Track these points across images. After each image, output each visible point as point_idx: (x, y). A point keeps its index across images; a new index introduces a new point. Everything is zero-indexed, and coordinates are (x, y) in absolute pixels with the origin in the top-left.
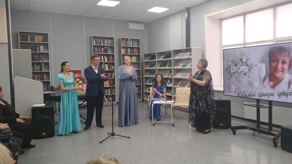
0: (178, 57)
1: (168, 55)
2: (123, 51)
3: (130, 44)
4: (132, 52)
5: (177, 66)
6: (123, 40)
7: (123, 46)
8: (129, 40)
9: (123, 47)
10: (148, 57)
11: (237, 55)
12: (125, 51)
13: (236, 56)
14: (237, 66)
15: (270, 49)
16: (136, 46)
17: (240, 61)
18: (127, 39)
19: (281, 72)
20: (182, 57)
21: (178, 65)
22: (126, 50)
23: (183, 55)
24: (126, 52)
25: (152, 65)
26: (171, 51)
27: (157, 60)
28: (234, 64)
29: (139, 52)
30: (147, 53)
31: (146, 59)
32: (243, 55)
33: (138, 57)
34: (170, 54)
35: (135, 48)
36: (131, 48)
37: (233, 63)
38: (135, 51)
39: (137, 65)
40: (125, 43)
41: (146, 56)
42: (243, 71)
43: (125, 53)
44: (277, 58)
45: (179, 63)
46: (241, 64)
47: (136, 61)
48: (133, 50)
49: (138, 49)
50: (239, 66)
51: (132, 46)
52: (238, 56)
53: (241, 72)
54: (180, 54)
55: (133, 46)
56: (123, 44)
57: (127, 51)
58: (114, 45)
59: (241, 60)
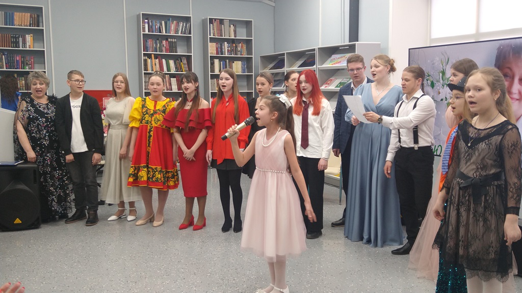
0: (329, 65)
1: (307, 58)
2: (212, 48)
3: (229, 33)
4: (233, 50)
7: (212, 36)
8: (226, 23)
9: (212, 40)
11: (435, 61)
12: (217, 49)
13: (433, 64)
14: (435, 88)
15: (499, 49)
17: (441, 75)
21: (329, 82)
22: (219, 46)
23: (339, 60)
28: (429, 81)
31: (265, 67)
32: (448, 63)
34: (313, 56)
35: (240, 41)
38: (239, 49)
40: (218, 30)
43: (217, 53)
45: (331, 79)
47: (243, 71)
48: (236, 47)
50: (438, 88)
51: (233, 37)
53: (442, 100)
56: (211, 30)
57: (221, 49)
59: (443, 73)
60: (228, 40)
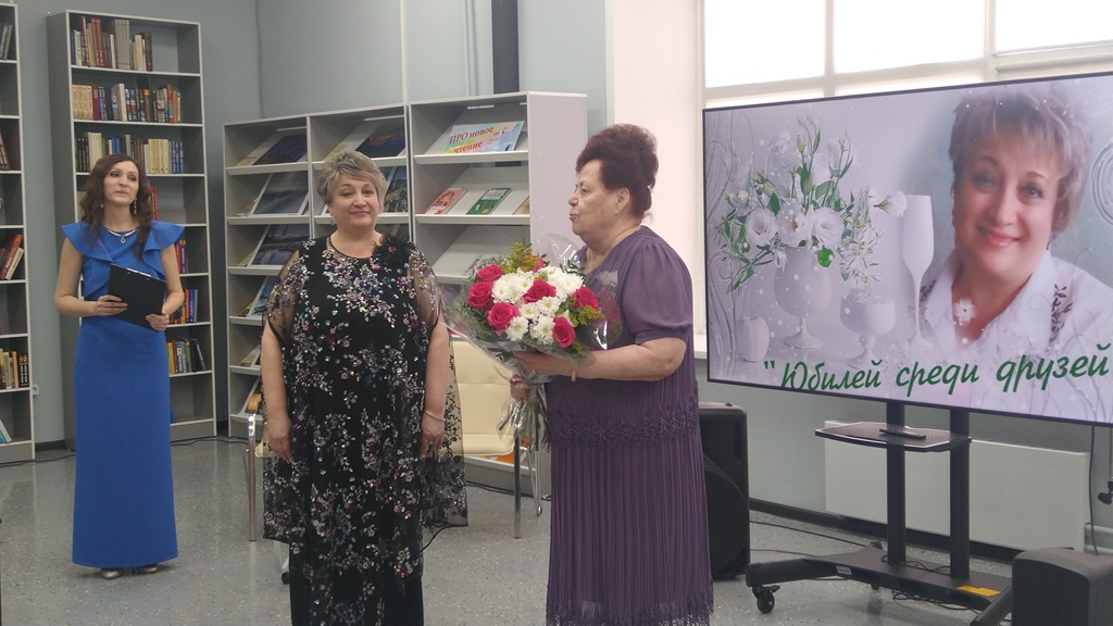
0: (443, 152)
1: (383, 133)
2: (81, 102)
3: (132, 57)
4: (143, 107)
5: (439, 203)
6: (81, 30)
7: (79, 66)
8: (123, 30)
9: (81, 77)
10: (256, 146)
11: (779, 143)
12: (96, 103)
13: (776, 149)
14: (782, 212)
15: (959, 110)
16: (168, 64)
17: (798, 178)
18: (107, 24)
19: (1015, 245)
20: (469, 148)
21: (446, 199)
22: (102, 93)
23: (476, 140)
24: (104, 106)
25: (284, 194)
26: (400, 110)
27: (310, 162)
28: (763, 196)
29: (191, 110)
30: (249, 114)
31: (240, 157)
32: (816, 146)
33: (187, 141)
34: (398, 128)
35: (163, 81)
36: (139, 83)
37: (759, 193)
38: (162, 103)
39: (181, 194)
40: (96, 48)
41: (245, 136)
42: (814, 238)
43: (97, 115)
44: (994, 162)
45: (451, 189)
46: (800, 195)
47: (175, 167)
48: (153, 98)
49: (188, 87)
50: (791, 212)
51: (142, 70)
52: (784, 150)
53: (803, 243)
54: (457, 130)
55: (150, 68)
56: (78, 48)
57: (109, 102)
58: (12, 55)
59: (805, 173)
60: (126, 79)
